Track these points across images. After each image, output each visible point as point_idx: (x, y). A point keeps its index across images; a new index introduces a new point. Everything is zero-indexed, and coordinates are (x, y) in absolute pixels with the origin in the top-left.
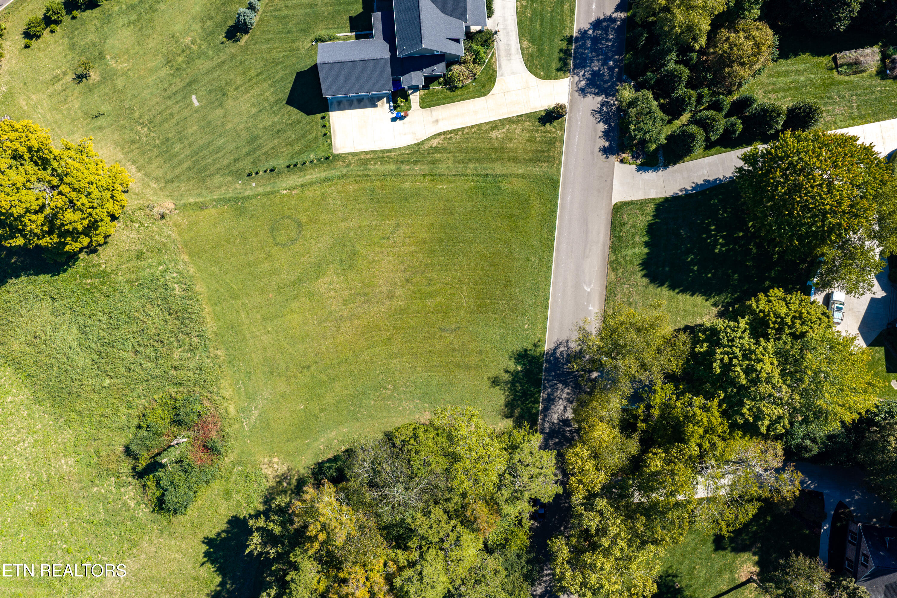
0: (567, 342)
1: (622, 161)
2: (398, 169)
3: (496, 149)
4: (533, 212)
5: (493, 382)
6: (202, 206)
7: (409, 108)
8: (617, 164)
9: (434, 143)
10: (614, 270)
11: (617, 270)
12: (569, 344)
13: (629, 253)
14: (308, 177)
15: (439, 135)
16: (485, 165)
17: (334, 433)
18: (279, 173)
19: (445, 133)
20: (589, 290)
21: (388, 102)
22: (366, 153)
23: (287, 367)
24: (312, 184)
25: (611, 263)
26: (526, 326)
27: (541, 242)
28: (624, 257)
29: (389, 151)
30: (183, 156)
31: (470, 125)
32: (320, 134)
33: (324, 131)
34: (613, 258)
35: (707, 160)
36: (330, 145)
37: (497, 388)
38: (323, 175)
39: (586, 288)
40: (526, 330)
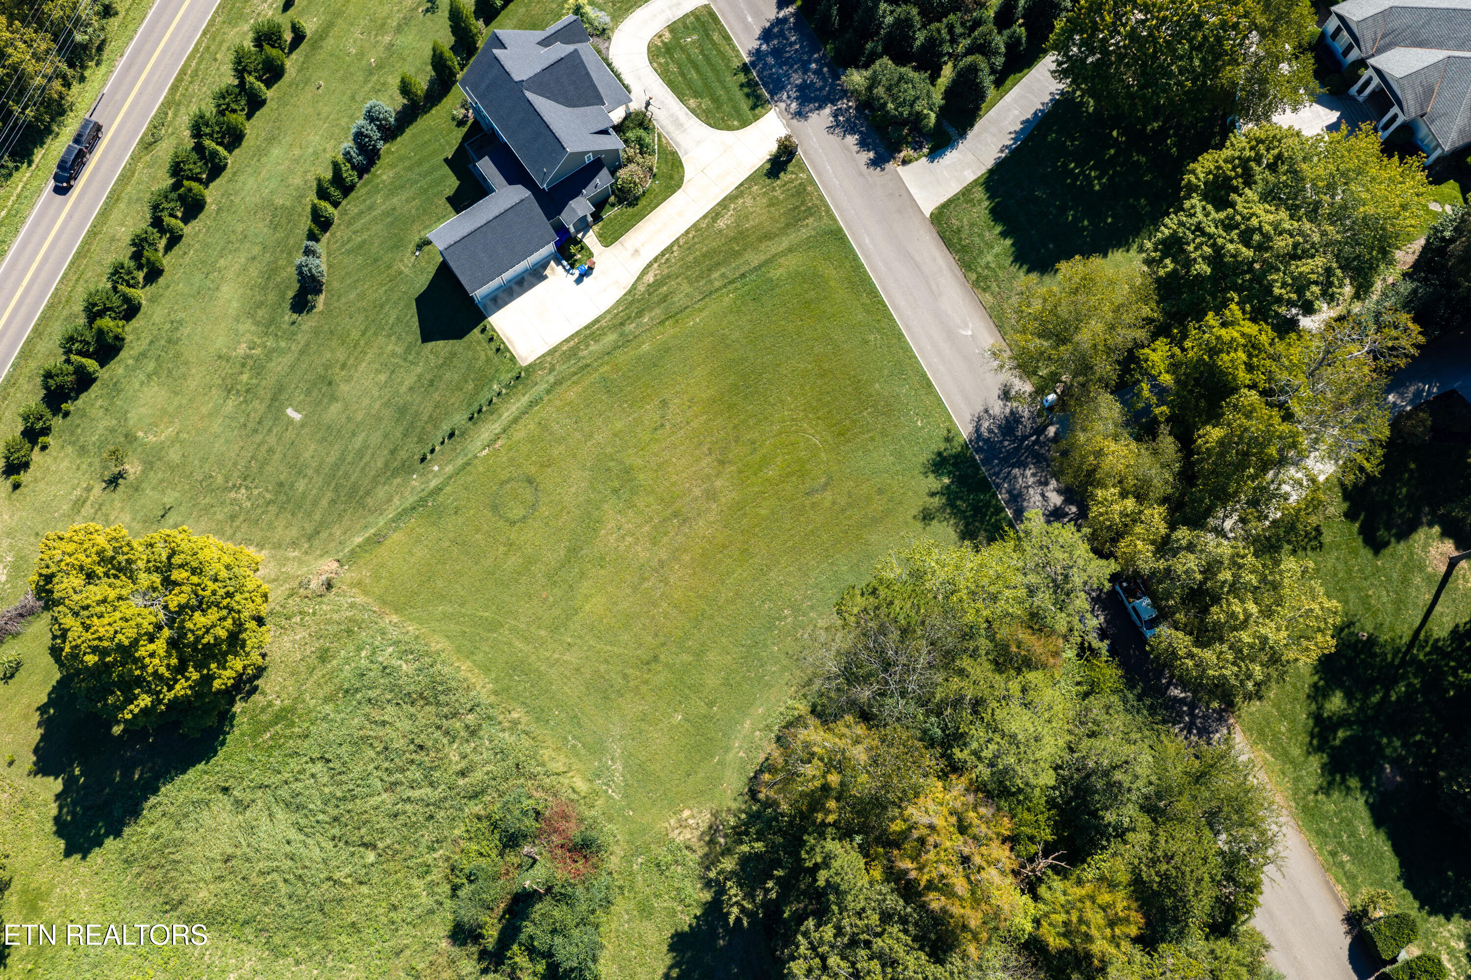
0: (986, 411)
1: (905, 162)
2: (621, 335)
3: (735, 238)
4: (832, 283)
5: (924, 518)
6: (377, 540)
7: (591, 255)
8: (901, 170)
9: (650, 278)
10: (984, 290)
11: (989, 287)
12: (991, 412)
13: (990, 258)
14: (506, 414)
15: (649, 265)
16: (733, 265)
17: (747, 724)
18: (462, 434)
19: (656, 260)
20: (970, 333)
21: (559, 263)
22: (567, 341)
23: (625, 677)
24: (516, 420)
25: (976, 284)
26: (919, 424)
27: (868, 312)
28: (987, 266)
29: (596, 321)
30: (314, 492)
31: (683, 231)
32: (491, 353)
33: (493, 345)
34: (974, 276)
35: (1008, 98)
36: (513, 359)
37: (934, 522)
38: (525, 400)
39: (964, 333)
40: (922, 428)
